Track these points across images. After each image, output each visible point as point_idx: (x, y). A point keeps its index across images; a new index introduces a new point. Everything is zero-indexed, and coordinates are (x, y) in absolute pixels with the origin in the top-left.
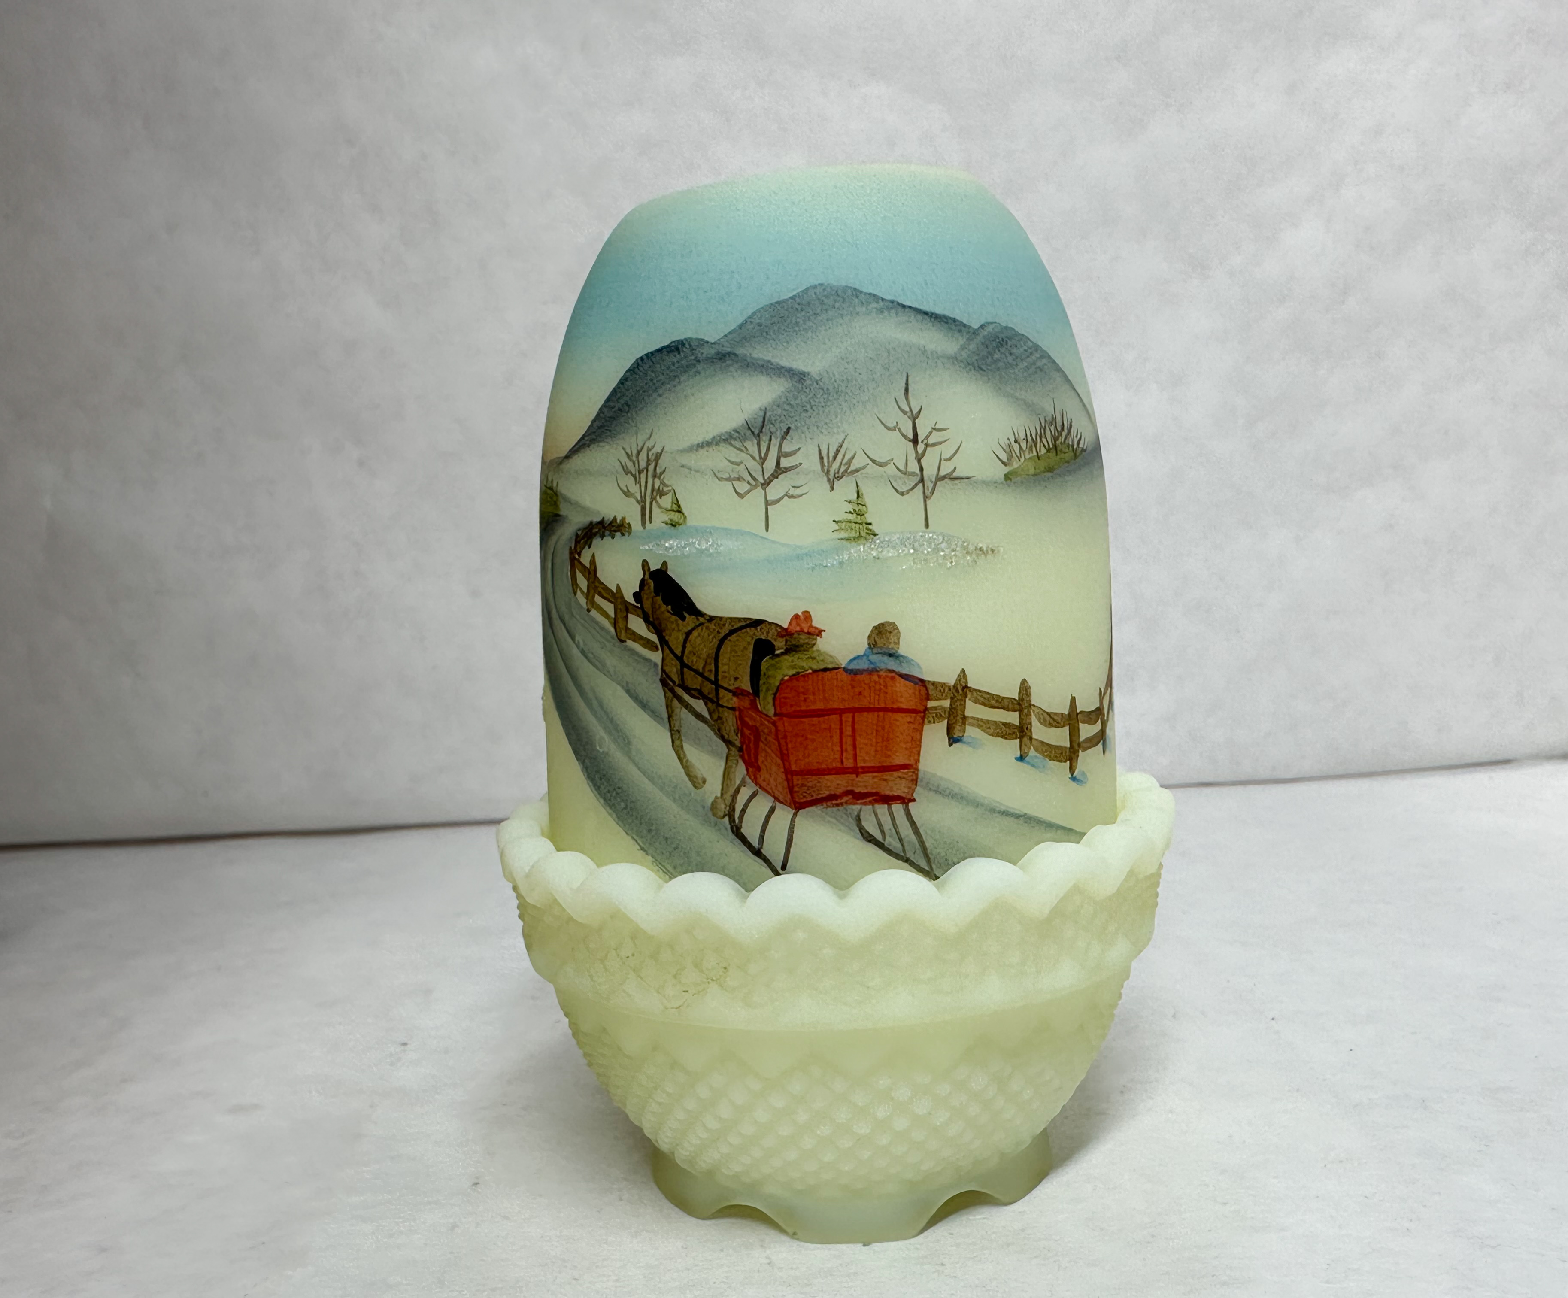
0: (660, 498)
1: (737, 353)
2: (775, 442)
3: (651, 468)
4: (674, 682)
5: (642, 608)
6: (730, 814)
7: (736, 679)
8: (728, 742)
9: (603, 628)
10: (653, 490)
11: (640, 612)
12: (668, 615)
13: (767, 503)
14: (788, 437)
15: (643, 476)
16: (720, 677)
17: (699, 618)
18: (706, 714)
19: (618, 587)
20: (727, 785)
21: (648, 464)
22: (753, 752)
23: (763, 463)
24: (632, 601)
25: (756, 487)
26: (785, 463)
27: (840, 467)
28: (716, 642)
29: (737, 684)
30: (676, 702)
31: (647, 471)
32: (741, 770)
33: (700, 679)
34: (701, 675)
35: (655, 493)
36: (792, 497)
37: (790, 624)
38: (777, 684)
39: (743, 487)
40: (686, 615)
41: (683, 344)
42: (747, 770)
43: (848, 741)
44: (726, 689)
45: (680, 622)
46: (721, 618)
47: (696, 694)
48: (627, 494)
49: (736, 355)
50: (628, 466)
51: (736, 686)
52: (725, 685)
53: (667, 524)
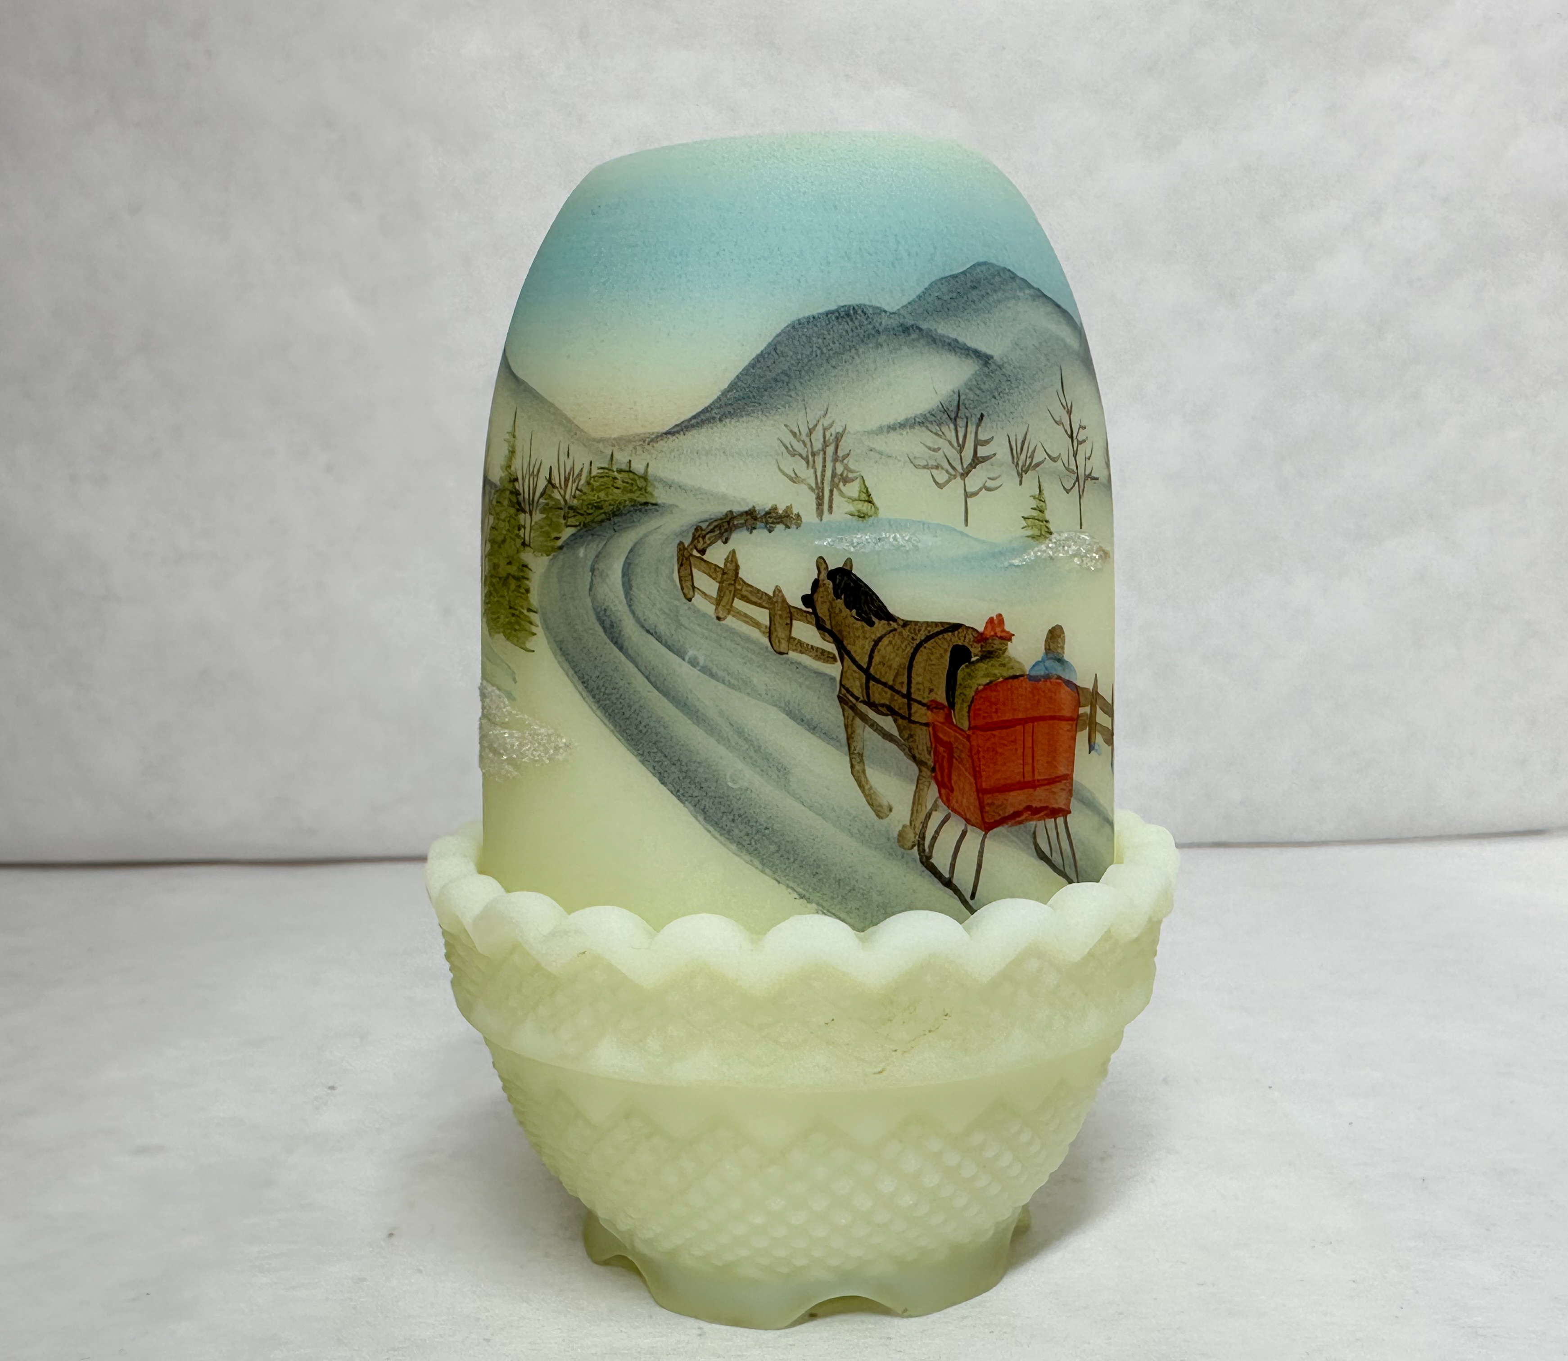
0: (844, 485)
1: (922, 327)
2: (972, 429)
3: (830, 450)
4: (857, 699)
5: (815, 613)
6: (920, 844)
7: (931, 691)
8: (919, 763)
9: (748, 639)
10: (834, 475)
11: (812, 619)
12: (852, 620)
13: (967, 495)
14: (983, 424)
15: (819, 460)
16: (913, 690)
17: (891, 622)
18: (895, 732)
19: (778, 590)
20: (917, 810)
21: (825, 444)
22: (946, 771)
23: (961, 452)
24: (801, 605)
25: (955, 477)
26: (982, 452)
27: (1026, 459)
28: (910, 650)
29: (933, 696)
30: (858, 721)
31: (825, 453)
32: (932, 792)
33: (889, 692)
34: (892, 688)
35: (836, 480)
36: (989, 489)
37: (986, 628)
38: (973, 694)
39: (942, 477)
40: (874, 619)
41: (855, 312)
42: (940, 792)
43: (1029, 751)
44: (920, 703)
45: (867, 628)
46: (916, 623)
47: (884, 710)
48: (795, 479)
49: (921, 330)
50: (795, 447)
51: (931, 699)
52: (919, 699)
53: (852, 515)
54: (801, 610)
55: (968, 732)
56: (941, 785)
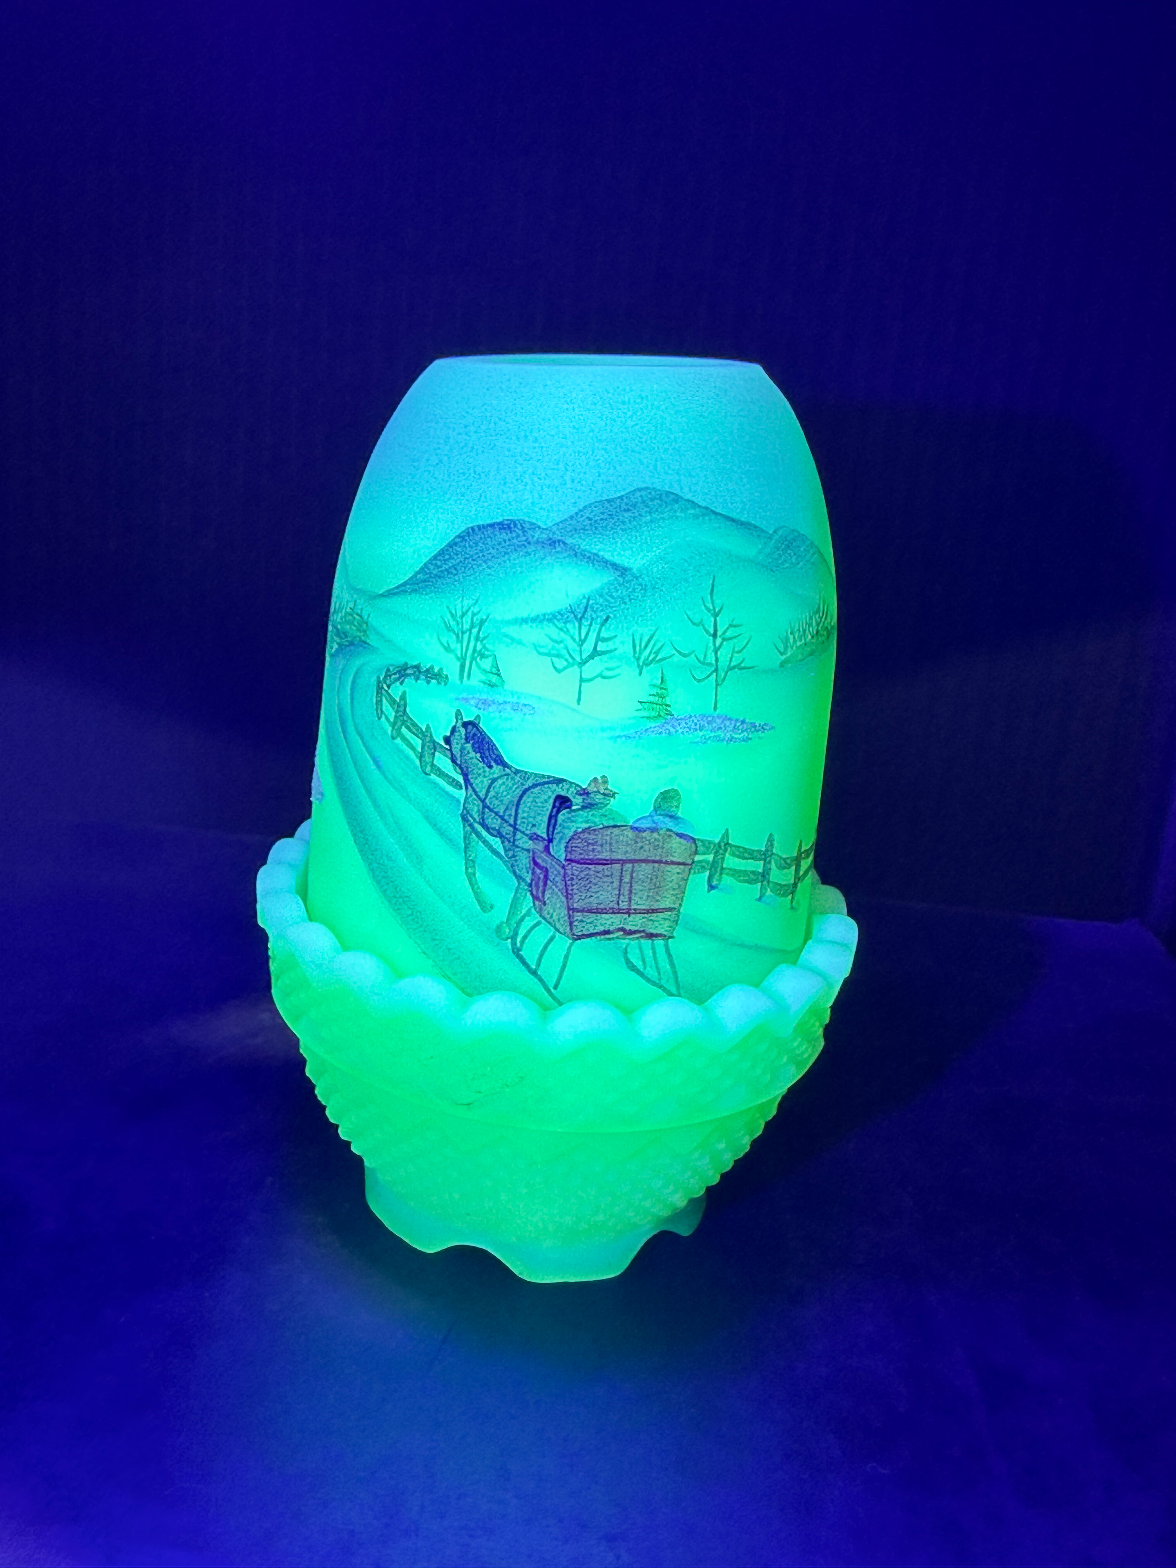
0: (481, 660)
1: (567, 542)
2: (595, 627)
3: (475, 631)
4: (474, 819)
5: (450, 750)
7: (534, 825)
8: (519, 878)
9: (407, 758)
10: (474, 651)
11: (448, 753)
12: (475, 761)
13: (582, 680)
14: (607, 625)
15: (466, 636)
16: (519, 822)
17: (506, 769)
18: (501, 851)
19: (428, 727)
20: (513, 913)
21: (472, 626)
22: (541, 889)
23: (582, 645)
25: (573, 665)
26: (601, 647)
27: (649, 656)
28: (519, 792)
29: (535, 830)
30: (474, 835)
31: (470, 633)
32: (528, 902)
33: (499, 821)
34: (502, 818)
35: (476, 655)
36: (604, 677)
37: (589, 785)
38: (571, 834)
39: (560, 663)
40: (493, 764)
41: (515, 525)
42: (534, 903)
43: (626, 887)
44: (523, 833)
45: (487, 769)
46: (526, 773)
47: (495, 833)
48: (447, 649)
49: (565, 543)
50: (451, 624)
51: (532, 832)
52: (523, 830)
53: (484, 683)
54: (441, 746)
55: (564, 862)
56: (535, 898)
